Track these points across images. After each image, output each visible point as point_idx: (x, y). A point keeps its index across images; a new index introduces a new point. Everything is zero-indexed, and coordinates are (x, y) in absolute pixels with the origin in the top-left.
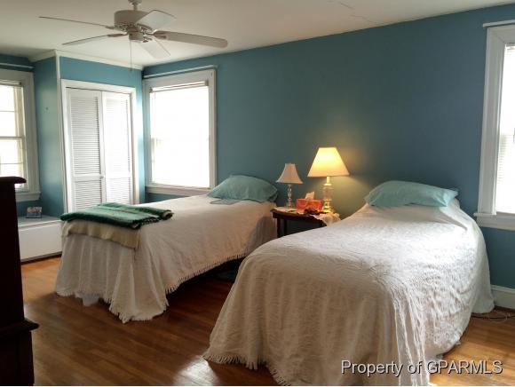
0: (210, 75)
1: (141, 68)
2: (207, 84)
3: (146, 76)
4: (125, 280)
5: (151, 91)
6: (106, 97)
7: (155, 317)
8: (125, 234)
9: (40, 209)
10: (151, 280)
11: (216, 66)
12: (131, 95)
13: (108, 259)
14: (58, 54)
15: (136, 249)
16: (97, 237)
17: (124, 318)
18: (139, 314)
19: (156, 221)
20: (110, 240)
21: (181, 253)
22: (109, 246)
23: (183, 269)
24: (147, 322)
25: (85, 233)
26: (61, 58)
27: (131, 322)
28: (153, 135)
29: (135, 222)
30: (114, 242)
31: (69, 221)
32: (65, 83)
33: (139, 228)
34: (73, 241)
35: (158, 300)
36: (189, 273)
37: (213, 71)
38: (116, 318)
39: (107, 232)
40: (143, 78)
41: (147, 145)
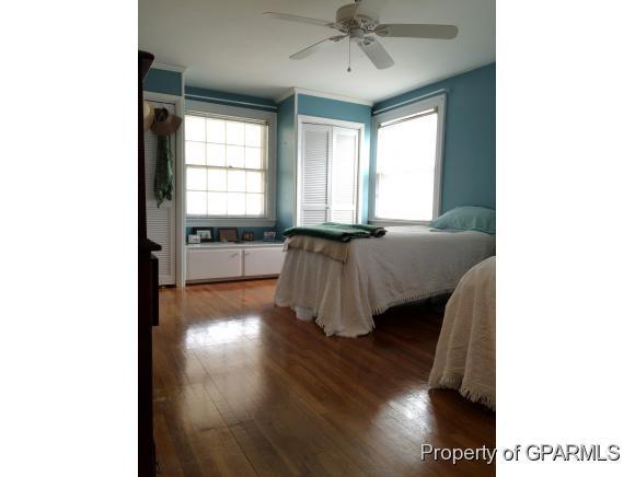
0: (440, 101)
1: (371, 104)
2: (436, 111)
3: (375, 112)
4: (332, 293)
5: (379, 126)
6: (336, 132)
7: (360, 336)
8: (335, 247)
9: (274, 234)
10: (358, 298)
11: (448, 90)
12: (359, 130)
13: (319, 272)
14: (297, 92)
15: (344, 262)
16: (310, 251)
17: (329, 331)
18: (343, 330)
19: (368, 237)
20: (321, 253)
21: (392, 274)
22: (320, 259)
23: (394, 291)
24: (350, 339)
25: (301, 247)
26: (300, 95)
27: (335, 337)
28: (378, 170)
29: (345, 235)
30: (324, 254)
31: (290, 237)
32: (300, 119)
33: (348, 241)
34: (291, 255)
35: (364, 319)
36: (400, 298)
37: (443, 96)
38: (321, 330)
39: (320, 245)
40: (373, 115)
41: (372, 180)
